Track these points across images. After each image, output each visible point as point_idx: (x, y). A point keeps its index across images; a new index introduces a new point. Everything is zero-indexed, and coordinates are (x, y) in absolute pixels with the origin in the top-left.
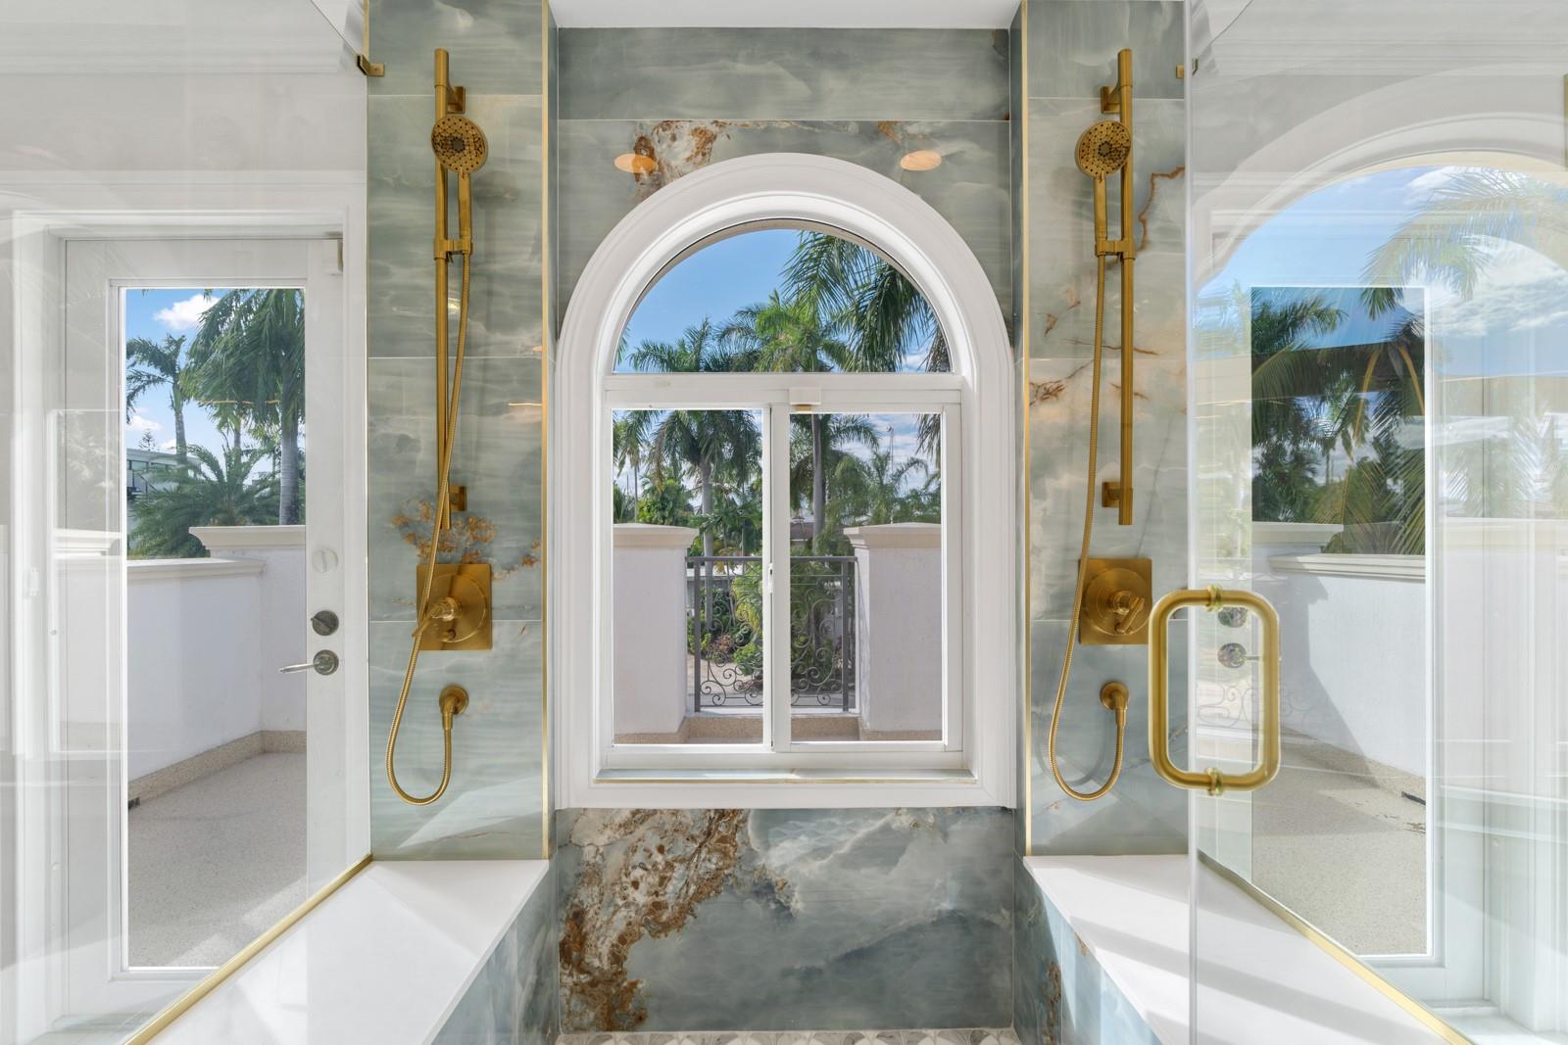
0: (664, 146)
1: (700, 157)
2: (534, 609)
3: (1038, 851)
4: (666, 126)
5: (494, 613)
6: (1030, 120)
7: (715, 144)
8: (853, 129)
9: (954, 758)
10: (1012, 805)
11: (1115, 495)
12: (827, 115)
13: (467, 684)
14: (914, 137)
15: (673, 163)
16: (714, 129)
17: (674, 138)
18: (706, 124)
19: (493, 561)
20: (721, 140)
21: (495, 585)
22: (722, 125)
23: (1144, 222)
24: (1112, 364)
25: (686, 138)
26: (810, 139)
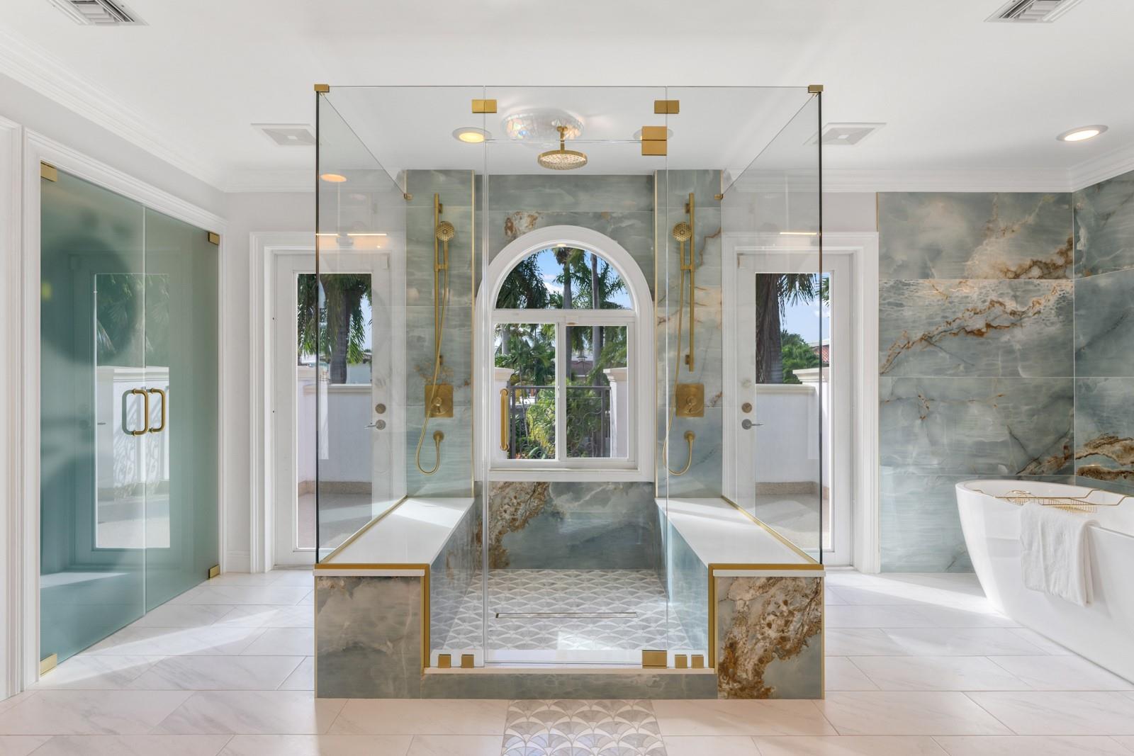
0: (517, 222)
1: (531, 226)
2: (469, 403)
3: (659, 497)
4: (518, 213)
5: (454, 404)
6: (658, 216)
7: (537, 221)
8: (591, 215)
9: (631, 464)
10: (653, 481)
11: (689, 360)
12: (581, 209)
13: (443, 430)
14: (615, 218)
15: (520, 229)
16: (536, 215)
17: (521, 219)
18: (534, 213)
19: (454, 384)
20: (539, 219)
21: (454, 394)
22: (539, 214)
23: (701, 255)
24: (686, 310)
25: (526, 218)
26: (574, 219)
